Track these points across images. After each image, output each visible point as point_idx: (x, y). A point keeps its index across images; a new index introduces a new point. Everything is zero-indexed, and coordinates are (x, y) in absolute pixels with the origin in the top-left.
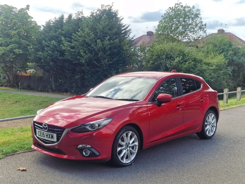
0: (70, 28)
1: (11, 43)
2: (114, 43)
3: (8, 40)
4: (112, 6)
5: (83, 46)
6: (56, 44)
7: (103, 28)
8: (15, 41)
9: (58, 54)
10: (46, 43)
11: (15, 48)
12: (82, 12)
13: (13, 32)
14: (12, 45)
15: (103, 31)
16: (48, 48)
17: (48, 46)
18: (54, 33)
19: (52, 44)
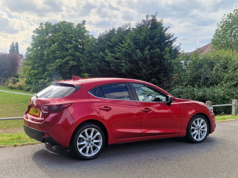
0: (117, 40)
1: (66, 56)
2: (155, 52)
3: (65, 53)
4: (156, 16)
5: (125, 56)
6: (104, 55)
7: (145, 38)
8: (70, 54)
9: (105, 65)
10: (96, 55)
11: (70, 61)
12: (130, 24)
13: (69, 46)
14: (68, 58)
15: (145, 41)
16: (97, 59)
17: (97, 58)
18: (103, 46)
19: (99, 55)
